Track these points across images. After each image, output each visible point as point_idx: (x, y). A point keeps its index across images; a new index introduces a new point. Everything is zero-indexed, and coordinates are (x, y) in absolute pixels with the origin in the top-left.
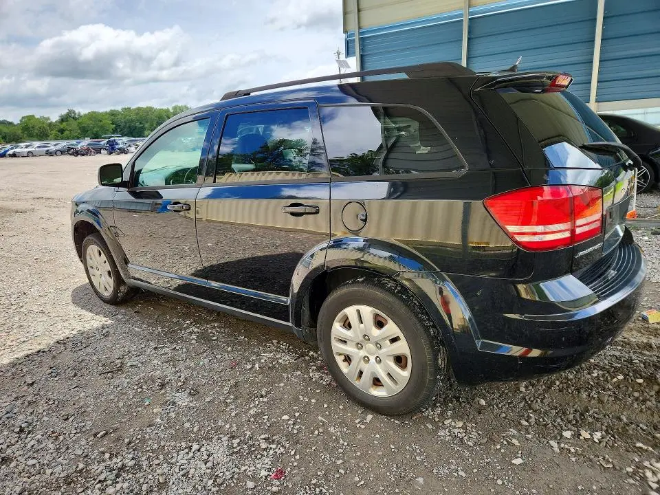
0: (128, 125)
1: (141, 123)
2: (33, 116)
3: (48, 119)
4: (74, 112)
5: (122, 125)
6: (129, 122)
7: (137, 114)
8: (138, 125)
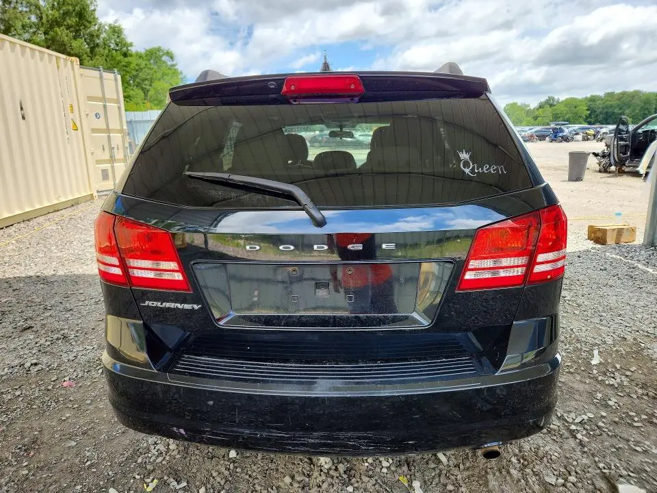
0: (605, 111)
1: (621, 109)
2: (516, 103)
3: (528, 106)
4: (553, 99)
5: (598, 111)
6: (606, 107)
7: (619, 99)
8: (616, 111)
